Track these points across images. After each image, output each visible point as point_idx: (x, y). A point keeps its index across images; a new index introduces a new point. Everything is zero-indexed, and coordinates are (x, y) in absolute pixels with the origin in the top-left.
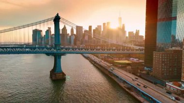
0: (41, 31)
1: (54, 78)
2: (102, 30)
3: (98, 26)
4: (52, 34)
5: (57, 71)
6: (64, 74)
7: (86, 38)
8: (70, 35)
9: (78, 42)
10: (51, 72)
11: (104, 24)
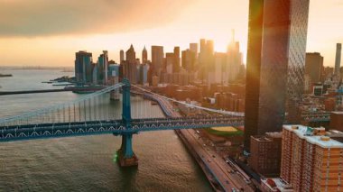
0: (90, 55)
2: (199, 51)
3: (191, 45)
5: (127, 154)
8: (141, 61)
9: (155, 78)
11: (202, 41)
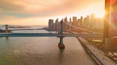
0: (53, 20)
1: (60, 47)
3: (87, 16)
4: (59, 22)
5: (61, 44)
6: (64, 46)
7: (79, 24)
8: (69, 22)
10: (59, 44)
11: (91, 15)
